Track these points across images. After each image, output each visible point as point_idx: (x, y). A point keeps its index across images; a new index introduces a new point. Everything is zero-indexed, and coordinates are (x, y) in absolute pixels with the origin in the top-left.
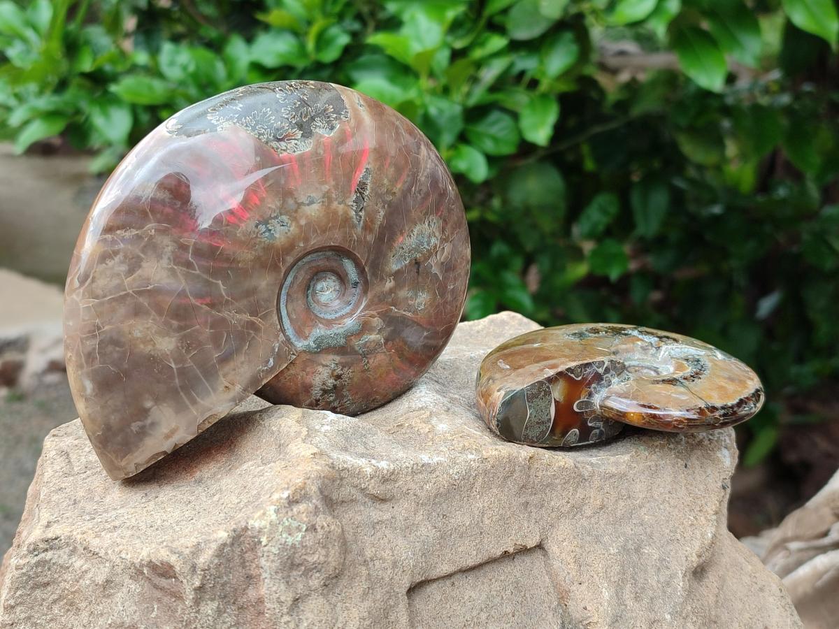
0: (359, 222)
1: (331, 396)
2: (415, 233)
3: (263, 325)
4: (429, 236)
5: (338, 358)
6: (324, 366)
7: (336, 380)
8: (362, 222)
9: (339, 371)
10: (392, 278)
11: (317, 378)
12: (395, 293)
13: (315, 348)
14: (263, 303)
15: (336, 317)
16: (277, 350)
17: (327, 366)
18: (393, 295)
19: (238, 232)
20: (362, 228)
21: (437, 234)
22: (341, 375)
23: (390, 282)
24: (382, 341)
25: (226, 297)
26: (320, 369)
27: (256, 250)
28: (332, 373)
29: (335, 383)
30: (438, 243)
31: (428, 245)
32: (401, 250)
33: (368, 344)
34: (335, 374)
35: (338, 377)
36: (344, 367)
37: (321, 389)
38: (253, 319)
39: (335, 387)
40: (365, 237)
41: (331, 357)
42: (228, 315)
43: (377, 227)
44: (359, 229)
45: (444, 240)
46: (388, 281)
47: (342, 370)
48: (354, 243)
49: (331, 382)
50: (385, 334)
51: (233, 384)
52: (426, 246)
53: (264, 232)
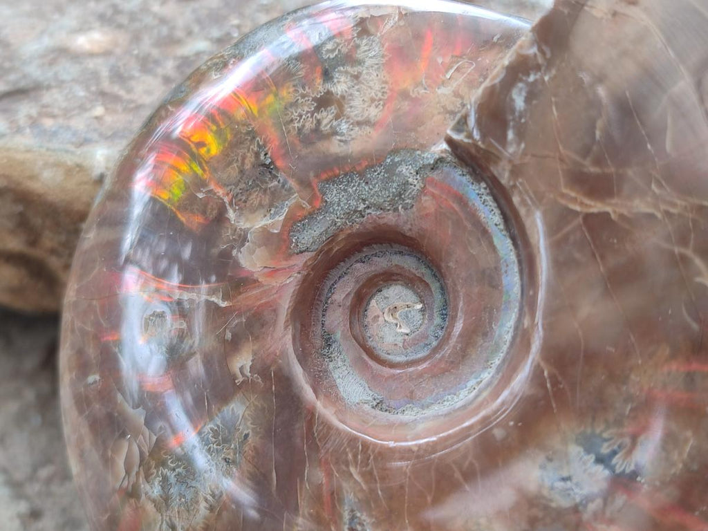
0: (353, 518)
1: (332, 51)
2: (203, 505)
3: (563, 195)
4: (166, 499)
5: (334, 147)
6: (367, 122)
7: (328, 93)
8: (346, 516)
9: (326, 117)
10: (240, 379)
11: (377, 87)
12: (224, 341)
13: (400, 163)
14: (577, 255)
15: (360, 251)
16: (510, 135)
17: (359, 124)
18: (229, 336)
19: (691, 442)
20: (341, 501)
21: (150, 507)
22: (318, 109)
23: (241, 369)
24: (231, 214)
25: (689, 252)
26: (373, 113)
27: (629, 399)
28: (341, 107)
29: (328, 86)
30: (144, 487)
31: (165, 479)
32: (231, 457)
33: (266, 201)
34: (333, 109)
35: (324, 102)
36: (316, 129)
37: (360, 62)
38: (596, 207)
39: (327, 75)
40: (329, 474)
41: (354, 148)
42: (674, 205)
43: (305, 507)
44: (350, 498)
45: (132, 494)
46: (247, 372)
47: (319, 122)
48: (355, 456)
49: (340, 86)
50: (227, 234)
51: (615, 14)
52: (172, 477)
53: (614, 453)
